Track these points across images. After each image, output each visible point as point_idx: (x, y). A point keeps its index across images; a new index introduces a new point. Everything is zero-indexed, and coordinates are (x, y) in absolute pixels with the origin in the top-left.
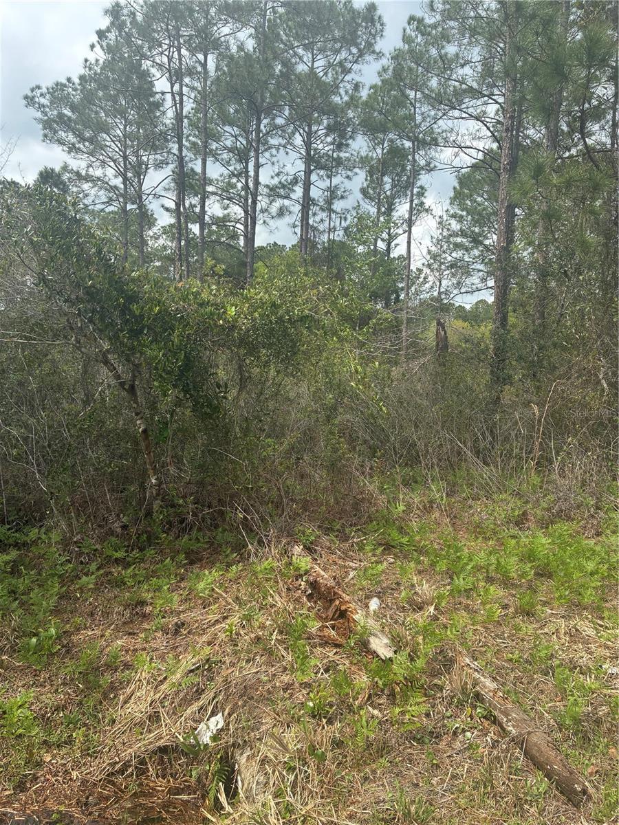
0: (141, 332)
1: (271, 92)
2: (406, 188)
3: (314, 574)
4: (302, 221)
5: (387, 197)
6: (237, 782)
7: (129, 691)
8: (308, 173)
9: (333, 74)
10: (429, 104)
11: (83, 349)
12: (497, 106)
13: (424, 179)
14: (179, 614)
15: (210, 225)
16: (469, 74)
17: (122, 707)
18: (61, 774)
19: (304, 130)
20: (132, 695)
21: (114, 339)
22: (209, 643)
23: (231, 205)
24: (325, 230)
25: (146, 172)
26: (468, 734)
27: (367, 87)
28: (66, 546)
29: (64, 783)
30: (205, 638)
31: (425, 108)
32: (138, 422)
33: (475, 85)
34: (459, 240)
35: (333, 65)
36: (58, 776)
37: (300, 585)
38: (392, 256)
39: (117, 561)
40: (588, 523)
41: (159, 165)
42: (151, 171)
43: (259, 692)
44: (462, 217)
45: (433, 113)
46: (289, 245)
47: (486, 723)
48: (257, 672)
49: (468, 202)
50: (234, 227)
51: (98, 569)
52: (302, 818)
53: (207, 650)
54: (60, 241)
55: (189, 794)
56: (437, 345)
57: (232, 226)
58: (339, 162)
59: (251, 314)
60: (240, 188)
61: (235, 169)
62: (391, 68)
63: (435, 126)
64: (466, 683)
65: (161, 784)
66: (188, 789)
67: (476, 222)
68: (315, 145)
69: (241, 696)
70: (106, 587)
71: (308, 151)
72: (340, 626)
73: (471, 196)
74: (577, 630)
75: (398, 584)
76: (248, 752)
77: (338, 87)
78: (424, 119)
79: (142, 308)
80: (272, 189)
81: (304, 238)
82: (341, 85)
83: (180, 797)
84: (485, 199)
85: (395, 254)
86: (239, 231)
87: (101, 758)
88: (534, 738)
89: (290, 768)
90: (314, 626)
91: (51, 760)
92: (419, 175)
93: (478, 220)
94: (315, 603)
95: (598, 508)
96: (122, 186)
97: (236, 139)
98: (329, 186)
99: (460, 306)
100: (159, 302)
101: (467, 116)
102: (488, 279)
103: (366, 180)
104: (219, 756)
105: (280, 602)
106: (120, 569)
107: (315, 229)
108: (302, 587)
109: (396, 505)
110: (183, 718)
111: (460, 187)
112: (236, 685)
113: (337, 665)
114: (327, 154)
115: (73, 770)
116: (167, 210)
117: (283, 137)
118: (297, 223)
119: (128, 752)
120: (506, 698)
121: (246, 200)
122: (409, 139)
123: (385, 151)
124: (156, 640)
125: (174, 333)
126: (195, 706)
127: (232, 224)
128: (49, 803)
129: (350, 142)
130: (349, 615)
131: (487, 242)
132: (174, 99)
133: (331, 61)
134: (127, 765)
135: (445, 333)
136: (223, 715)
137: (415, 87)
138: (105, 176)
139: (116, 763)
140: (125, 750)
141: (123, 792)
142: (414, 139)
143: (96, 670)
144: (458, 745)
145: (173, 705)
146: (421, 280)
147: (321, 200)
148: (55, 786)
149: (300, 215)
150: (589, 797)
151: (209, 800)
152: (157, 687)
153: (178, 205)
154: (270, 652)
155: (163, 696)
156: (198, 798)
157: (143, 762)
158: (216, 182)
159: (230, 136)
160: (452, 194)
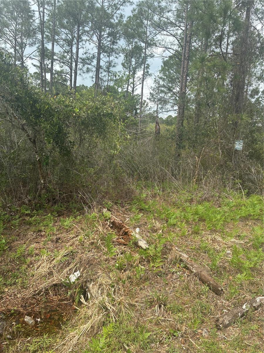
0: (39, 116)
1: (83, 15)
2: (141, 64)
3: (113, 219)
4: (96, 75)
5: (133, 68)
6: (87, 295)
7: (39, 264)
8: (99, 54)
9: (111, 10)
10: (153, 27)
11: (13, 123)
12: (182, 31)
13: (149, 61)
14: (57, 235)
15: (54, 74)
16: (171, 16)
17: (36, 270)
18: (13, 296)
19: (98, 34)
20: (40, 266)
21: (27, 119)
22: (71, 246)
23: (64, 66)
24: (106, 81)
25: (25, 47)
26: (178, 273)
27: (126, 17)
28: (4, 208)
29: (14, 299)
30: (69, 244)
31: (152, 29)
32: (37, 156)
33: (174, 21)
34: (163, 89)
35: (111, 6)
36: (11, 297)
37: (107, 223)
38: (134, 94)
39: (27, 215)
40: (216, 203)
41: (31, 45)
42: (27, 46)
43: (95, 262)
44: (164, 79)
45: (154, 32)
46: (89, 86)
47: (184, 269)
48: (93, 255)
49: (167, 72)
50: (66, 76)
51: (19, 218)
52: (118, 303)
53: (71, 248)
54: (3, 74)
55: (67, 301)
56: (156, 132)
57: (64, 75)
58: (112, 50)
59: (87, 111)
60: (68, 58)
61: (66, 49)
62: (137, 9)
63: (155, 37)
64: (177, 256)
65: (55, 298)
66: (66, 299)
67: (169, 82)
68: (103, 41)
69: (87, 264)
70: (23, 225)
71: (99, 44)
72: (125, 238)
73: (168, 70)
74: (215, 239)
75: (146, 223)
76: (93, 283)
77: (113, 16)
78: (151, 34)
79: (41, 106)
80: (83, 60)
81: (97, 83)
82: (115, 15)
83: (64, 302)
84: (174, 72)
85: (135, 93)
86: (68, 78)
87: (29, 289)
88: (203, 273)
89: (112, 286)
90: (115, 238)
91: (8, 291)
92: (147, 59)
93: (171, 81)
94: (114, 230)
95: (219, 197)
96: (14, 53)
97: (67, 35)
98: (108, 60)
99: (161, 118)
100: (48, 104)
101: (170, 34)
102: (174, 106)
103: (124, 60)
104: (79, 286)
105: (100, 229)
106: (29, 217)
107: (102, 79)
108: (108, 224)
109: (142, 194)
110: (63, 273)
111: (164, 66)
112: (85, 260)
113: (126, 251)
114: (107, 46)
115: (18, 294)
116: (35, 66)
117: (88, 36)
118: (94, 76)
119: (41, 286)
120: (192, 261)
121: (71, 64)
122: (143, 42)
123: (133, 47)
124: (48, 244)
125: (54, 117)
126: (68, 269)
127: (65, 74)
128: (9, 307)
129: (118, 41)
130: (129, 234)
131: (174, 91)
132: (40, 14)
133: (111, 4)
134: (41, 291)
135: (159, 127)
136: (80, 271)
137: (147, 19)
138: (6, 47)
139: (36, 291)
140: (39, 286)
141: (40, 301)
142: (146, 43)
143: (23, 257)
144: (174, 277)
145: (58, 269)
146: (145, 105)
147: (104, 67)
148: (11, 300)
149: (95, 73)
150: (224, 293)
151: (75, 303)
152: (50, 262)
153: (41, 63)
154: (97, 248)
155: (54, 265)
156: (71, 302)
157: (47, 290)
158: (57, 55)
159: (64, 34)
160: (160, 69)
